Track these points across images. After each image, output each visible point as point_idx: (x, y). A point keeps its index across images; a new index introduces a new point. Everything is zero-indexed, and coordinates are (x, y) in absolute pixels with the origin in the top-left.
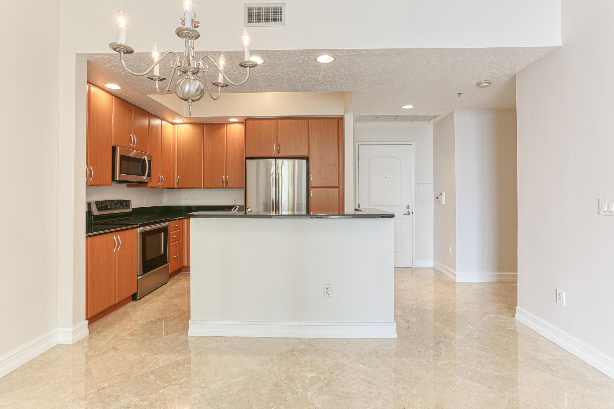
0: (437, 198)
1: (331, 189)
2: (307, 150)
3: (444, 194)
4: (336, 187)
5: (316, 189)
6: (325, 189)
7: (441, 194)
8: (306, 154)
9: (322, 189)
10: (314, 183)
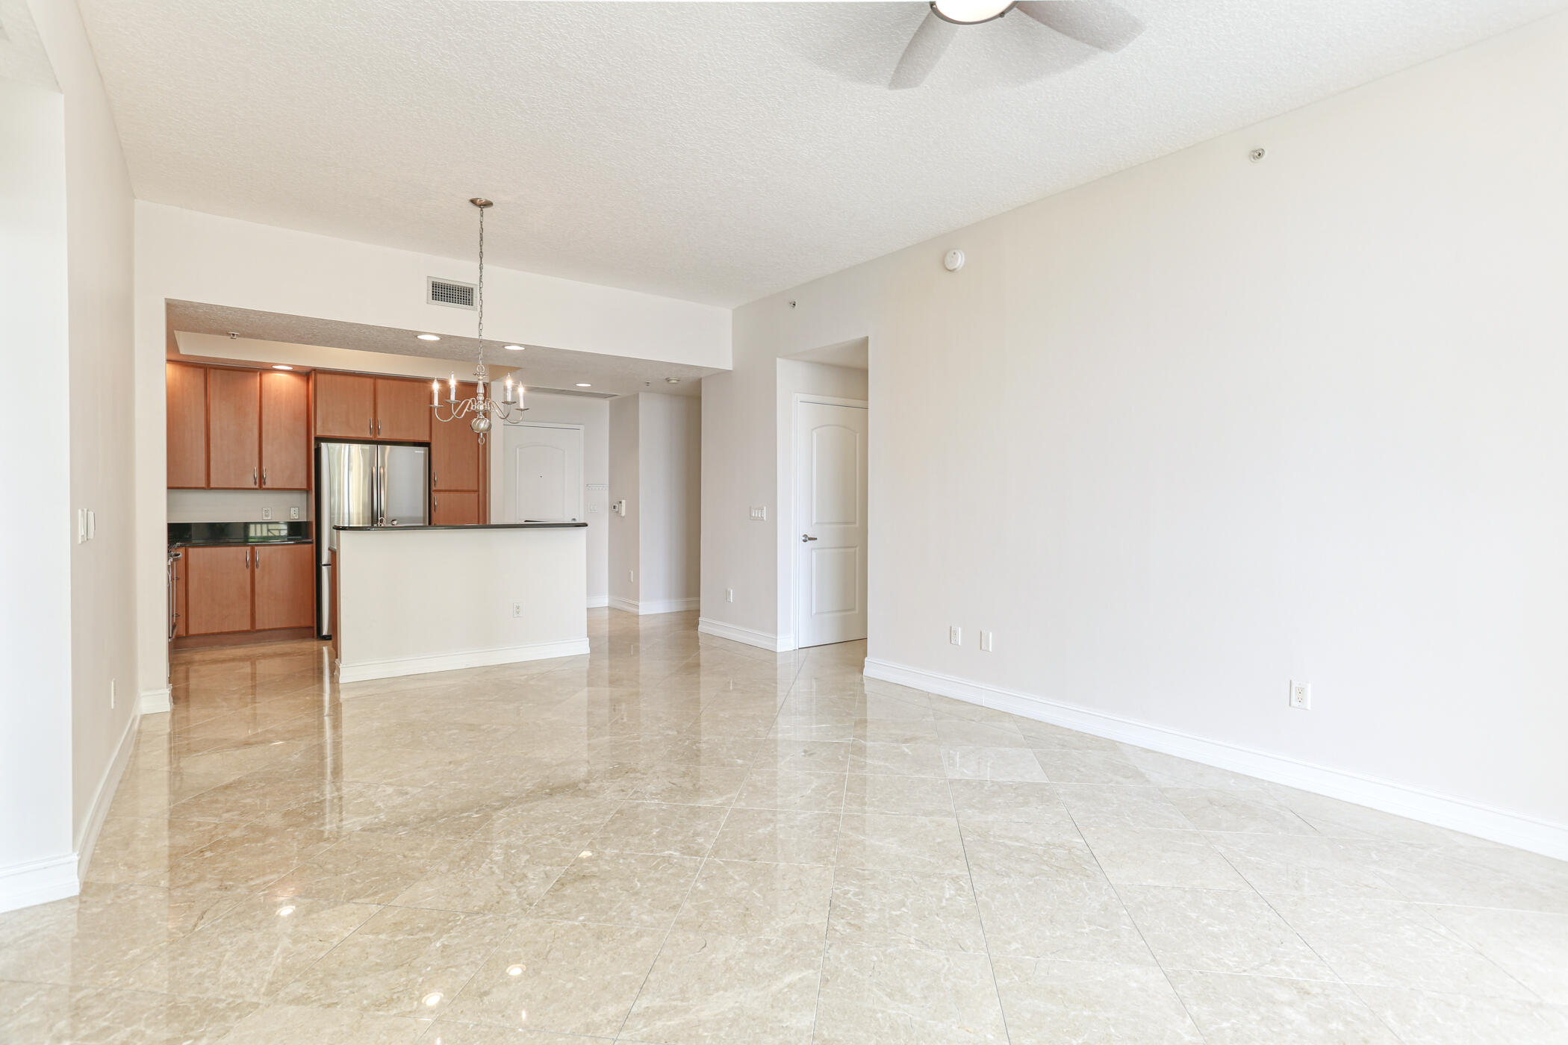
0: (614, 507)
1: (466, 495)
2: (428, 433)
3: (624, 502)
4: (474, 491)
5: (442, 494)
6: (458, 494)
7: (620, 502)
8: (426, 439)
9: (452, 495)
10: (440, 483)
